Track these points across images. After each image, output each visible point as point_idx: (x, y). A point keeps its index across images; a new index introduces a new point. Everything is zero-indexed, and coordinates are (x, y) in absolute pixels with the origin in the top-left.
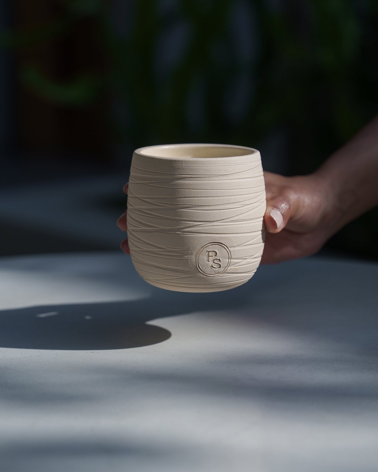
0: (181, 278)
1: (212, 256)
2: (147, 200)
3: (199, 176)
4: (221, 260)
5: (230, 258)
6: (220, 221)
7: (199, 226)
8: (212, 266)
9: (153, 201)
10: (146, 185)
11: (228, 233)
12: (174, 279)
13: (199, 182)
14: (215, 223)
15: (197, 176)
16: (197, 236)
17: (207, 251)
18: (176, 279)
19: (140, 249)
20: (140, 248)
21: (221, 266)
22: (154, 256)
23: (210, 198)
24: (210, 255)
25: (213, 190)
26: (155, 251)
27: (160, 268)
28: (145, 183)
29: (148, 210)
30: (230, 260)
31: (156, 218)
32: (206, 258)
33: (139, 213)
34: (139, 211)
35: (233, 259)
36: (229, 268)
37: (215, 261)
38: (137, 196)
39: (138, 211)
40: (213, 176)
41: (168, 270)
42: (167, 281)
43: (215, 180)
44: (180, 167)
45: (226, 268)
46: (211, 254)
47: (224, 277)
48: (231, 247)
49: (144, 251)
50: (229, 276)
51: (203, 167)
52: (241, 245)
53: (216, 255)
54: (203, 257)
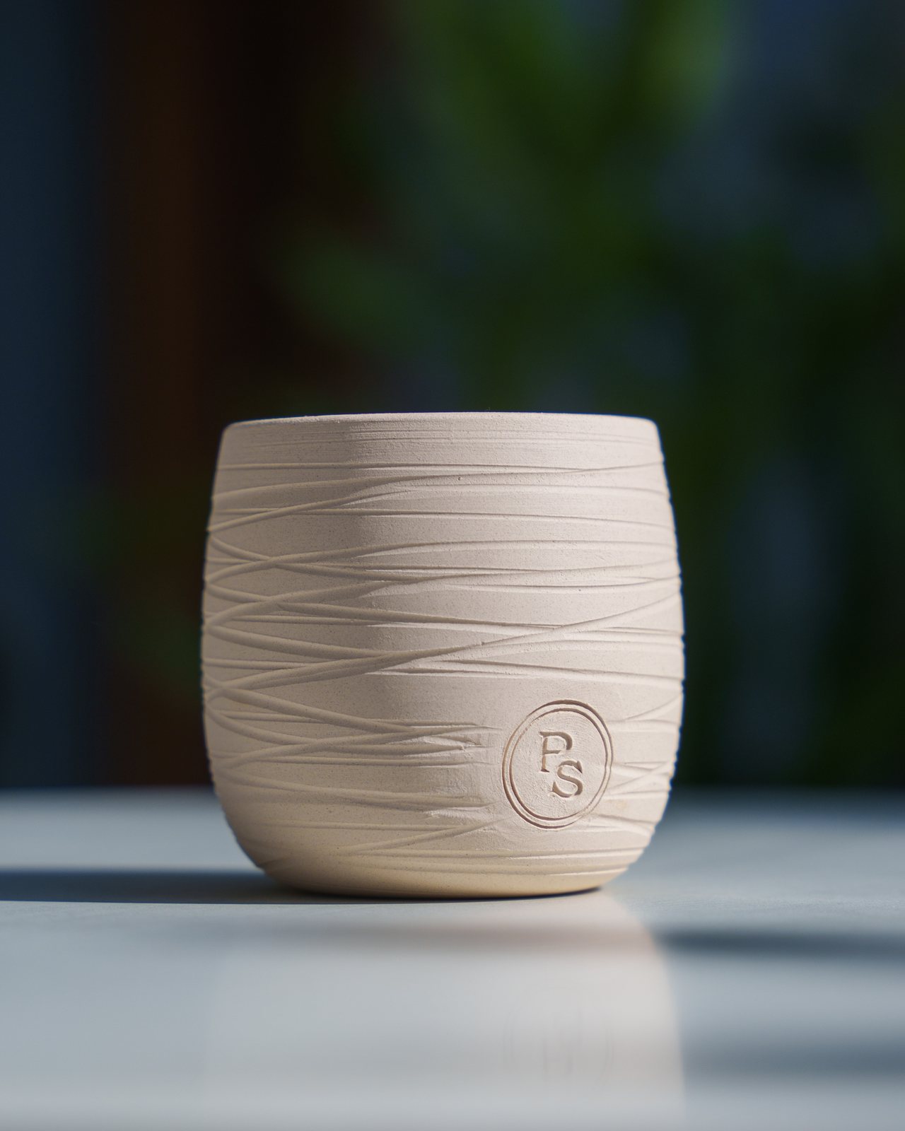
0: (446, 836)
1: (557, 752)
2: (317, 566)
3: (508, 470)
4: (583, 768)
5: (609, 761)
6: (583, 628)
7: (516, 642)
8: (555, 789)
9: (345, 567)
10: (312, 514)
11: (606, 670)
12: (421, 841)
13: (507, 490)
14: (567, 635)
15: (502, 470)
16: (508, 677)
17: (541, 733)
18: (429, 839)
19: (290, 747)
20: (287, 743)
21: (584, 788)
22: (348, 764)
23: (549, 546)
24: (549, 748)
25: (557, 520)
26: (354, 743)
27: (371, 804)
28: (309, 509)
29: (322, 599)
30: (608, 768)
31: (356, 624)
32: (536, 756)
33: (284, 618)
34: (285, 610)
35: (619, 765)
36: (606, 798)
37: (568, 771)
39: (282, 612)
40: (553, 471)
41: (404, 809)
42: (393, 851)
43: (558, 486)
44: (443, 441)
45: (597, 798)
46: (553, 743)
47: (588, 830)
48: (613, 721)
49: (305, 751)
50: (603, 830)
51: (518, 441)
52: (640, 719)
53: (569, 746)
54: (528, 755)
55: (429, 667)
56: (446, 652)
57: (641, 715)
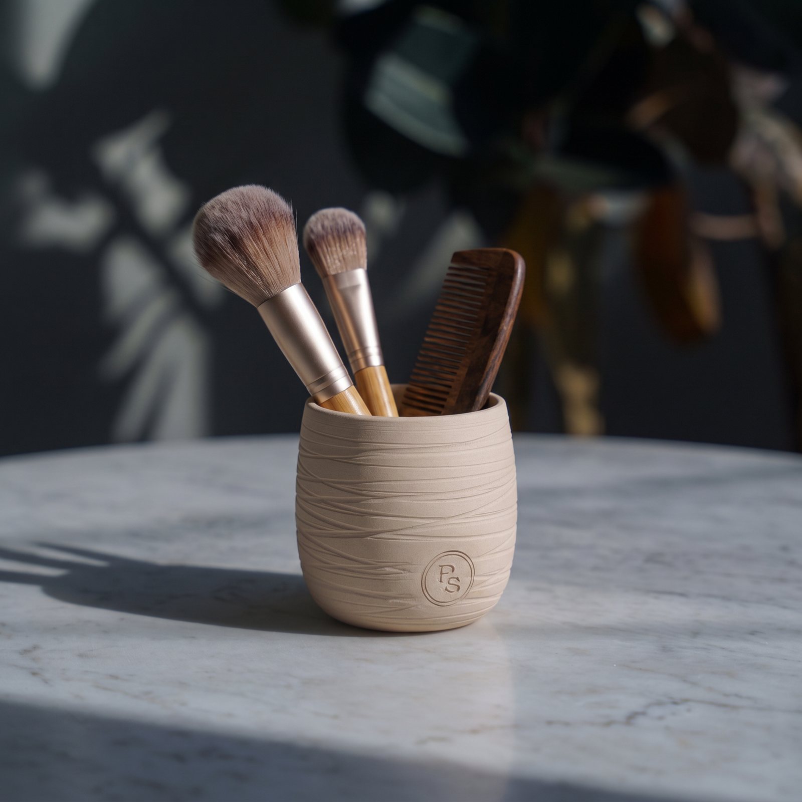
0: (398, 610)
1: (447, 573)
2: (340, 486)
3: (425, 446)
4: (460, 579)
5: (473, 574)
6: (458, 517)
7: (427, 526)
8: (446, 589)
11: (471, 535)
12: (385, 612)
13: (425, 455)
14: (451, 521)
15: (422, 446)
16: (424, 542)
17: (440, 566)
18: (389, 611)
19: (328, 565)
21: (461, 588)
22: (352, 577)
23: (443, 481)
24: (444, 572)
25: (447, 468)
26: (354, 568)
27: (363, 595)
29: (344, 502)
30: (473, 577)
32: (437, 576)
34: (325, 503)
35: (477, 576)
36: (472, 590)
37: (452, 581)
38: (321, 478)
40: (447, 445)
41: (377, 598)
42: (376, 615)
43: (448, 452)
45: (468, 591)
46: (445, 570)
47: (465, 605)
48: (474, 557)
49: (334, 568)
50: (471, 604)
52: (491, 552)
53: (453, 571)
54: (433, 576)
55: (386, 537)
56: (395, 531)
57: (491, 551)
